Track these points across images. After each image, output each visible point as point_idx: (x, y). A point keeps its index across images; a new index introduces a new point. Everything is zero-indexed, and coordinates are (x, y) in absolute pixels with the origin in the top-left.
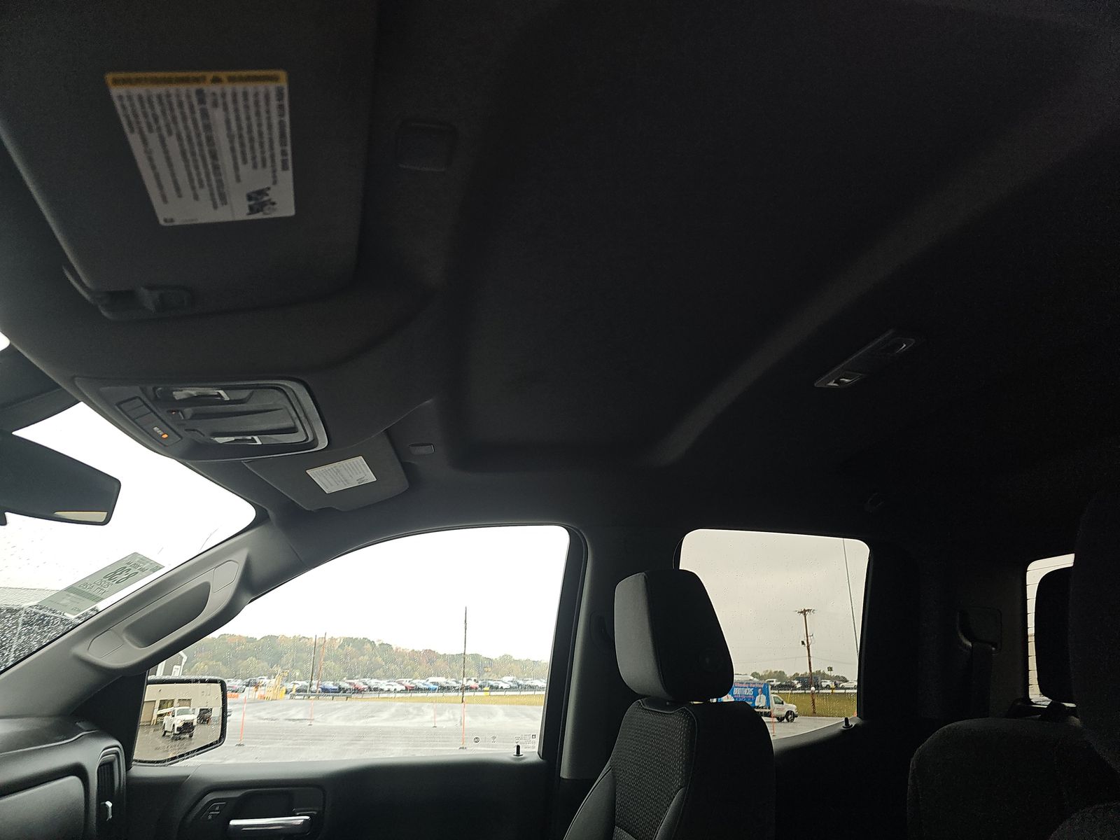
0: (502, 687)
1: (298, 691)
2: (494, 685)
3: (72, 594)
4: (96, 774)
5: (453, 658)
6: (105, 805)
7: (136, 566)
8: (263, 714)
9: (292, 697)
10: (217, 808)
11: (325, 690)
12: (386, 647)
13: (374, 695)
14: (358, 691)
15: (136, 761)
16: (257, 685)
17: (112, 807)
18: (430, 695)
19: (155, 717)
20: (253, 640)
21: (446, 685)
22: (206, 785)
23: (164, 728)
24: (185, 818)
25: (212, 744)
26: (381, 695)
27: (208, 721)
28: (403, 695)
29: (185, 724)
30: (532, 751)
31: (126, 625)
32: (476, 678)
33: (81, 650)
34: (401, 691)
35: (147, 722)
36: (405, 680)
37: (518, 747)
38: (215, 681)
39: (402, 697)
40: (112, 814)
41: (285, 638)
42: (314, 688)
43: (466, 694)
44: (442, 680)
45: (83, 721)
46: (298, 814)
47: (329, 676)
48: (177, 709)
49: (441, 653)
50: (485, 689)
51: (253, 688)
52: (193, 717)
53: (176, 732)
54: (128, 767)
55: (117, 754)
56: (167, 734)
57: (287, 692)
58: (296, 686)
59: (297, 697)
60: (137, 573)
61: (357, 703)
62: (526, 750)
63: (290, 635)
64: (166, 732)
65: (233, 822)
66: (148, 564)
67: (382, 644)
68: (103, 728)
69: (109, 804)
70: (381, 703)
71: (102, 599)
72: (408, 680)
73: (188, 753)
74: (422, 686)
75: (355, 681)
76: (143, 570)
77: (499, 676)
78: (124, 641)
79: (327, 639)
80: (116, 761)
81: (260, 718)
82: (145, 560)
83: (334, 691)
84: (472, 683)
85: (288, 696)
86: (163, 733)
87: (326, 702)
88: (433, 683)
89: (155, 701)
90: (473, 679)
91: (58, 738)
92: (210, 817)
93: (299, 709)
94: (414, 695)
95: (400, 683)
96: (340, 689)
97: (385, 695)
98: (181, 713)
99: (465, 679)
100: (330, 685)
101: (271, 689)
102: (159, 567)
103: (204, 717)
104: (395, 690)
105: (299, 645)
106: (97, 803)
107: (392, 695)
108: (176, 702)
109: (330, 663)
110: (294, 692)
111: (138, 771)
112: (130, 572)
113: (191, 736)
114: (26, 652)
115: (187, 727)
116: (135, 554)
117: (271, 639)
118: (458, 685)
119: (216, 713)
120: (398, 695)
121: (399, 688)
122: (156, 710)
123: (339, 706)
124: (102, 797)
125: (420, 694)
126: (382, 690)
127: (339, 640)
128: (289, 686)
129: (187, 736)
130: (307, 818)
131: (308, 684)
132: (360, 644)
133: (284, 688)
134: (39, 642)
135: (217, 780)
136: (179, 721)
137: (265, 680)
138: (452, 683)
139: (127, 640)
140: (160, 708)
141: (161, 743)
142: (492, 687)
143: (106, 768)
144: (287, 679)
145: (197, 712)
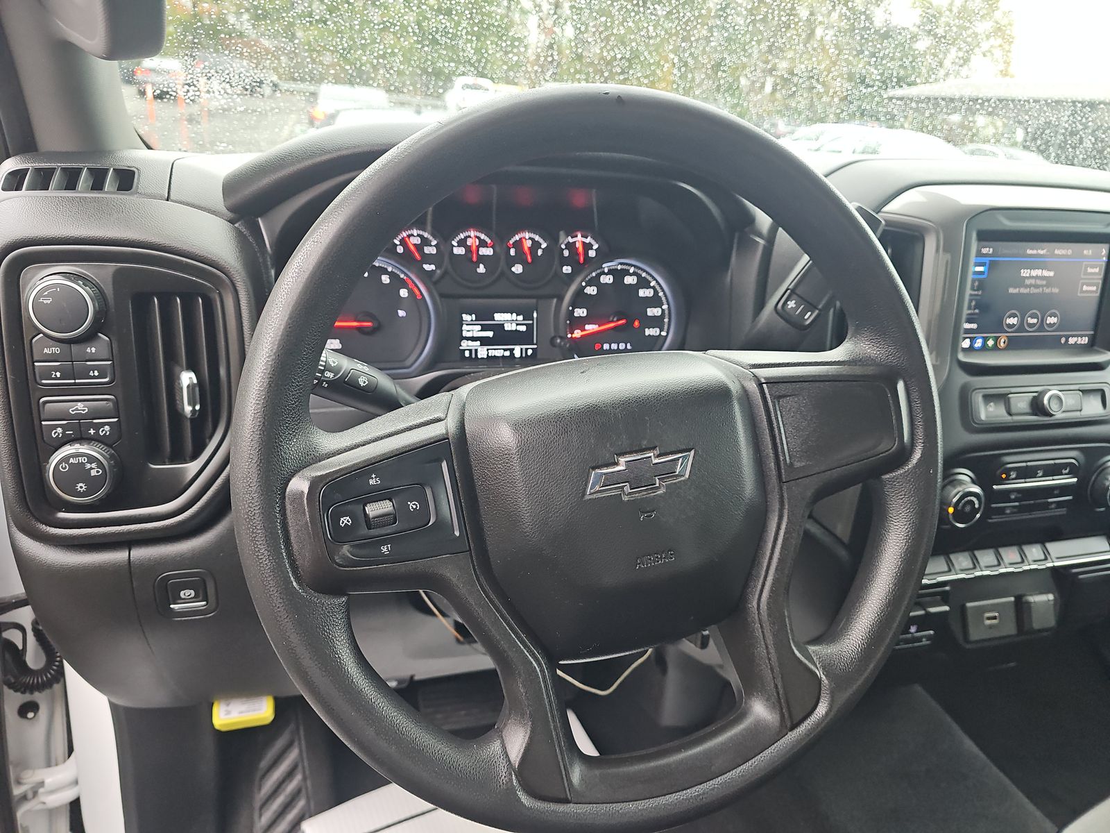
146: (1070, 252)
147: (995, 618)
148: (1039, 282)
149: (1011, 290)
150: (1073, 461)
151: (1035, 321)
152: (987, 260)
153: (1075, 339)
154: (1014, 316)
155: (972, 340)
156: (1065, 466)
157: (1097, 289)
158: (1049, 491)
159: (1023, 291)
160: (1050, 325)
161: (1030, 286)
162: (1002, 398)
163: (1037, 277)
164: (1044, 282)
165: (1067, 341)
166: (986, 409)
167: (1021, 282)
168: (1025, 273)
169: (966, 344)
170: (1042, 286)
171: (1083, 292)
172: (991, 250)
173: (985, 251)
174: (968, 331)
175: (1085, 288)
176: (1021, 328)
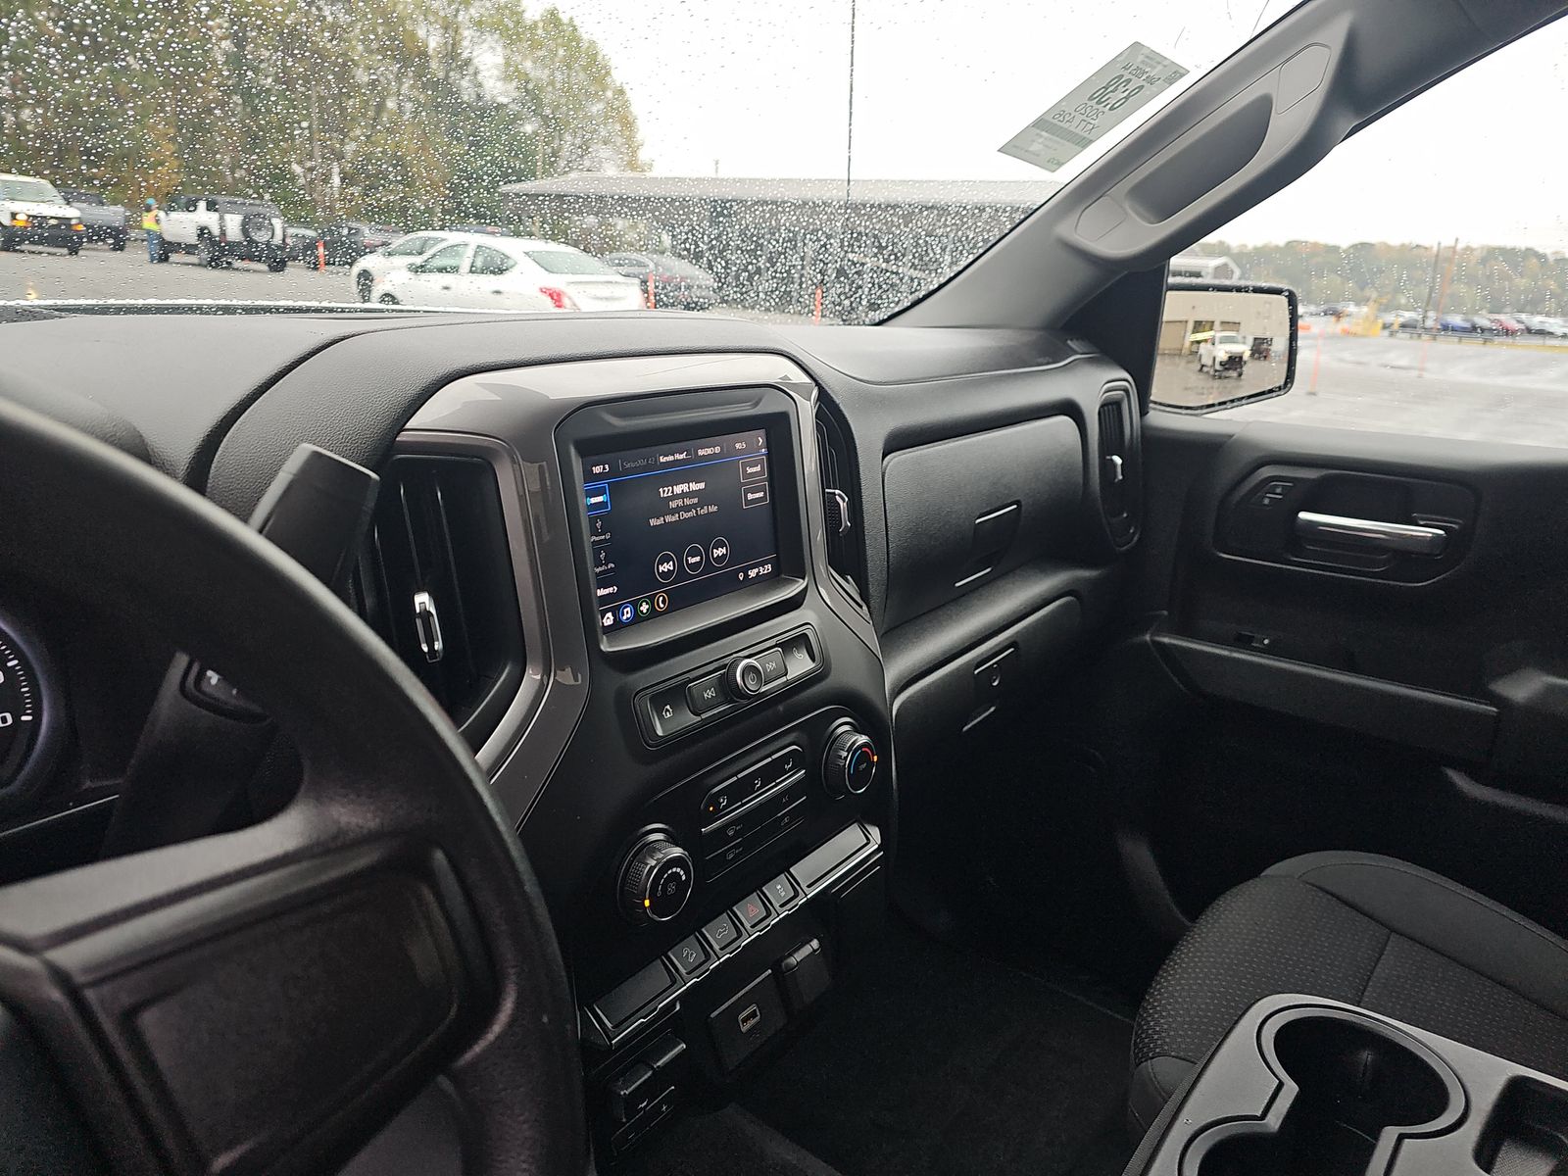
1: (1403, 326)
3: (1044, 133)
4: (1097, 417)
6: (1112, 460)
7: (1139, 72)
8: (1347, 355)
9: (1392, 334)
10: (1279, 490)
11: (1446, 328)
13: (1537, 341)
14: (1508, 332)
15: (1155, 403)
16: (1337, 315)
17: (1122, 464)
19: (1187, 344)
20: (1335, 249)
22: (1261, 454)
23: (1200, 360)
25: (1271, 391)
26: (1550, 342)
27: (1265, 357)
29: (1230, 357)
31: (1131, 186)
33: (1068, 230)
35: (1174, 349)
38: (1278, 292)
40: (1122, 474)
41: (1388, 248)
42: (1429, 323)
45: (1077, 339)
46: (1422, 523)
47: (1457, 305)
48: (1219, 335)
51: (1333, 319)
52: (1245, 350)
53: (1218, 367)
54: (1143, 412)
55: (1126, 391)
56: (1205, 369)
57: (1385, 327)
58: (1401, 320)
59: (1400, 335)
60: (1143, 86)
61: (1501, 351)
63: (1395, 241)
64: (1203, 366)
65: (1303, 515)
66: (1160, 67)
68: (1107, 352)
69: (1118, 460)
71: (1091, 142)
73: (1232, 401)
75: (1502, 317)
76: (1151, 81)
78: (1126, 213)
79: (1459, 248)
80: (1126, 399)
81: (1341, 360)
82: (1154, 58)
83: (1464, 330)
85: (1386, 333)
86: (1199, 367)
87: (1448, 345)
89: (1186, 322)
91: (1040, 360)
92: (1266, 501)
93: (1403, 353)
96: (1474, 328)
97: (1557, 342)
98: (1226, 340)
100: (1457, 320)
101: (1361, 321)
102: (1182, 74)
103: (1260, 349)
105: (1409, 257)
106: (1099, 457)
108: (1217, 324)
110: (1396, 327)
111: (1158, 418)
112: (1131, 87)
113: (1240, 375)
114: (996, 234)
115: (1234, 362)
116: (1136, 46)
117: (1363, 247)
119: (1280, 345)
122: (1188, 334)
123: (1471, 353)
124: (1106, 449)
126: (1551, 333)
127: (1479, 251)
128: (1390, 318)
129: (1234, 374)
130: (1441, 532)
131: (1420, 318)
132: (1517, 258)
133: (1380, 322)
134: (1011, 219)
135: (1277, 448)
136: (1222, 353)
137: (1352, 308)
139: (1130, 211)
140: (1195, 330)
141: (1195, 380)
143: (1111, 410)
144: (1387, 308)
145: (1250, 341)
146: (717, 450)
147: (753, 1015)
148: (688, 502)
149: (653, 522)
150: (795, 747)
151: (698, 559)
152: (604, 484)
153: (756, 570)
154: (667, 559)
155: (615, 611)
156: (784, 759)
157: (765, 494)
158: (776, 802)
159: (669, 519)
160: (719, 559)
161: (678, 510)
162: (676, 694)
163: (683, 495)
164: (696, 500)
165: (746, 575)
166: (660, 717)
167: (662, 507)
168: (665, 492)
169: (608, 620)
170: (694, 506)
171: (748, 502)
172: (607, 466)
173: (597, 470)
174: (604, 599)
175: (750, 496)
176: (681, 573)
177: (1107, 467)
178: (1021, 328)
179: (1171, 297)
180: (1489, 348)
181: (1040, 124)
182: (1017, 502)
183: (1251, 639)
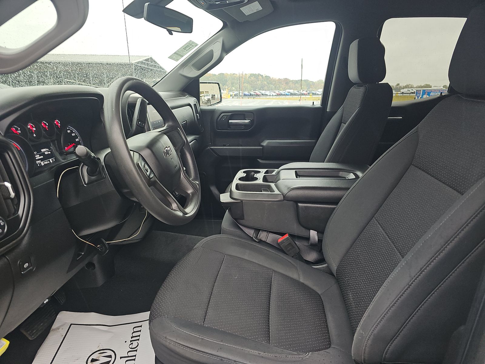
0: (318, 94)
1: (235, 95)
2: (314, 93)
3: (176, 55)
4: (193, 106)
5: (296, 82)
7: (191, 45)
10: (225, 117)
11: (245, 95)
12: (267, 77)
13: (264, 96)
14: (257, 95)
17: (199, 116)
18: (287, 97)
20: (215, 75)
21: (293, 93)
22: (221, 111)
24: (217, 120)
25: (219, 102)
26: (267, 97)
28: (276, 97)
29: (208, 99)
30: (318, 103)
31: (192, 64)
32: (306, 90)
33: (181, 72)
34: (275, 95)
36: (276, 91)
37: (313, 102)
39: (275, 98)
40: (199, 118)
41: (227, 75)
42: (241, 94)
43: (302, 96)
44: (292, 91)
45: (187, 93)
46: (247, 120)
47: (246, 90)
48: (205, 94)
49: (292, 80)
50: (310, 94)
54: (200, 106)
55: (197, 102)
57: (231, 96)
58: (234, 94)
59: (235, 98)
61: (258, 100)
62: (316, 104)
63: (229, 73)
65: (230, 121)
66: (194, 44)
67: (266, 76)
68: (192, 95)
70: (267, 100)
71: (183, 56)
72: (278, 91)
73: (213, 104)
74: (283, 93)
75: (256, 92)
76: (193, 46)
77: (317, 89)
78: (192, 69)
79: (243, 74)
80: (197, 104)
82: (193, 42)
83: (248, 95)
84: (305, 92)
85: (232, 97)
87: (246, 99)
88: (288, 92)
90: (305, 90)
91: (182, 96)
92: (224, 120)
94: (280, 97)
95: (274, 92)
96: (251, 95)
97: (269, 97)
99: (302, 90)
100: (246, 93)
101: (225, 94)
102: (197, 45)
103: (213, 96)
104: (273, 95)
105: (233, 77)
107: (272, 97)
108: (204, 92)
109: (246, 85)
110: (233, 96)
111: (202, 107)
112: (190, 47)
116: (191, 41)
117: (222, 74)
118: (299, 93)
120: (274, 97)
121: (274, 94)
123: (251, 101)
124: (196, 113)
125: (283, 97)
126: (267, 95)
127: (248, 75)
128: (231, 93)
130: (250, 121)
131: (238, 93)
132: (257, 76)
133: (229, 94)
135: (223, 110)
138: (296, 92)
142: (313, 94)
143: (195, 105)
144: (230, 91)
145: (211, 96)
177: (197, 116)
178: (176, 91)
179: (201, 84)
180: (255, 100)
181: (175, 53)
182: (186, 121)
183: (226, 145)
